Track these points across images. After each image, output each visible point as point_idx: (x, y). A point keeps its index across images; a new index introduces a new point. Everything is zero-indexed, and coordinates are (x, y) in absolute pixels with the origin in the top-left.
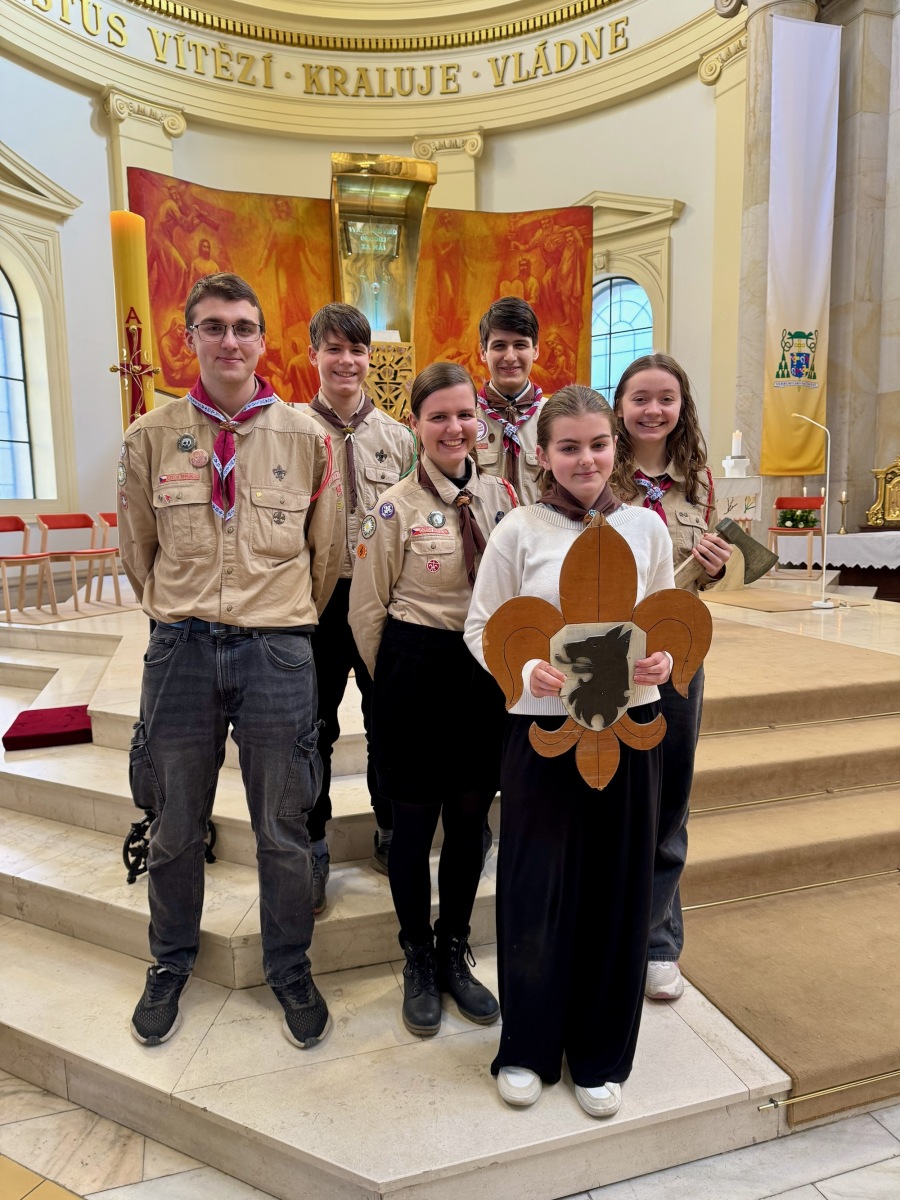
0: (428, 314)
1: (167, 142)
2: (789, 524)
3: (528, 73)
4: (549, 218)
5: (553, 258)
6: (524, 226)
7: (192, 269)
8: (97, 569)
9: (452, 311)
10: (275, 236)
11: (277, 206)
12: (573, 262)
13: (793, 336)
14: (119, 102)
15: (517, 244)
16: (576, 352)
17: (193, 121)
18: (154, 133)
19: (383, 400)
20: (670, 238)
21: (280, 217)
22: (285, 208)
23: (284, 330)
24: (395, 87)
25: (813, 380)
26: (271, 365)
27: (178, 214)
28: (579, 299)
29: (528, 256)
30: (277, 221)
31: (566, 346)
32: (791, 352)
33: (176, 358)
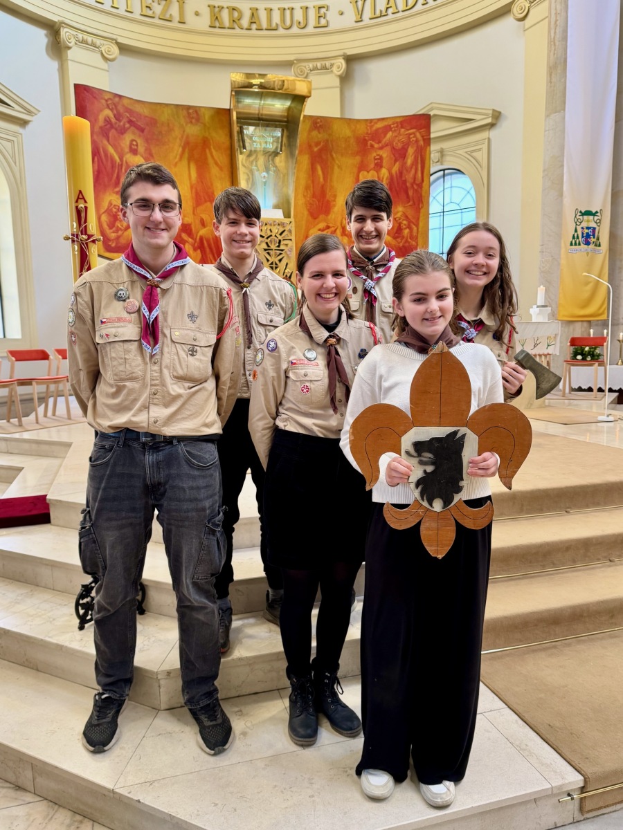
0: (305, 196)
1: (104, 65)
2: (579, 357)
3: (381, 11)
4: (397, 123)
5: (400, 154)
6: (377, 130)
7: (124, 162)
8: (53, 392)
9: (323, 193)
10: (188, 137)
11: (189, 113)
12: (415, 157)
13: (583, 214)
14: (67, 34)
15: (373, 143)
16: (417, 226)
17: (124, 49)
18: (95, 58)
19: (270, 262)
20: (489, 139)
21: (191, 122)
22: (195, 115)
23: (194, 209)
24: (279, 23)
25: (598, 248)
26: (184, 236)
27: (113, 120)
28: (420, 186)
29: (381, 152)
30: (189, 125)
31: (410, 222)
32: (582, 226)
33: (111, 231)
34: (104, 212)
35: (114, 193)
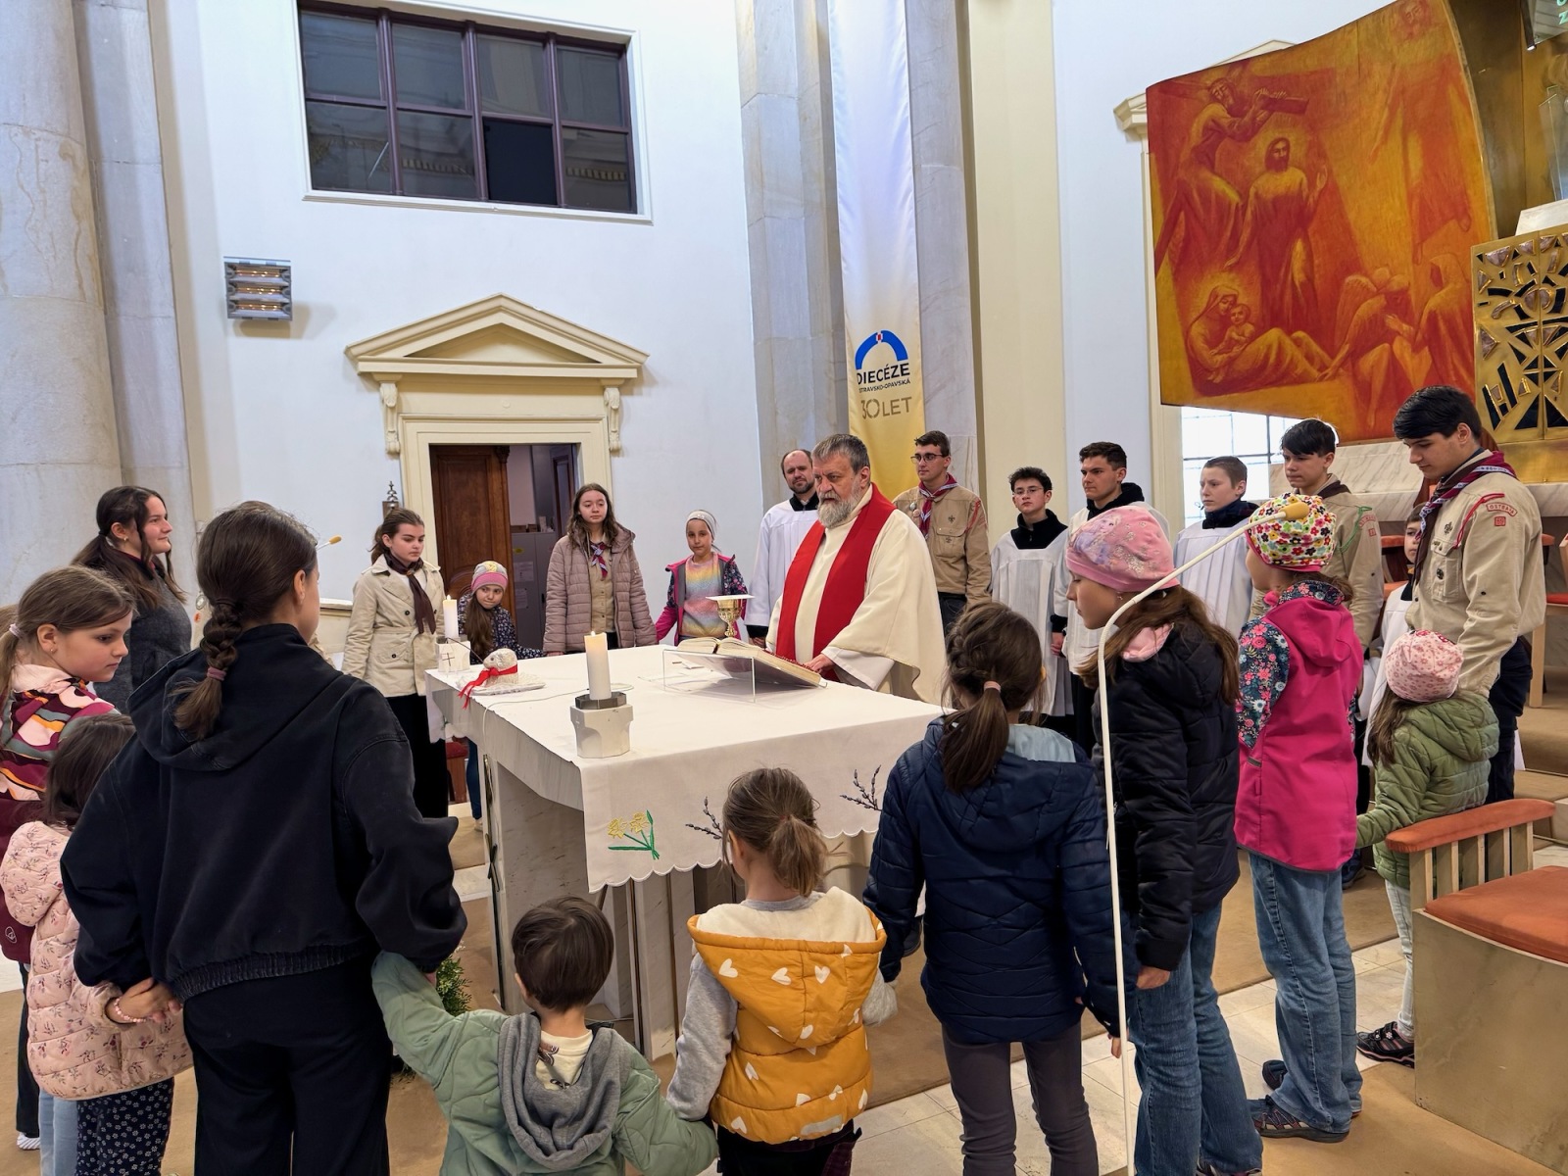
7: (1252, 197)
10: (1402, 75)
21: (1411, 35)
30: (1407, 45)
33: (1215, 351)
34: (1197, 319)
35: (1223, 271)
